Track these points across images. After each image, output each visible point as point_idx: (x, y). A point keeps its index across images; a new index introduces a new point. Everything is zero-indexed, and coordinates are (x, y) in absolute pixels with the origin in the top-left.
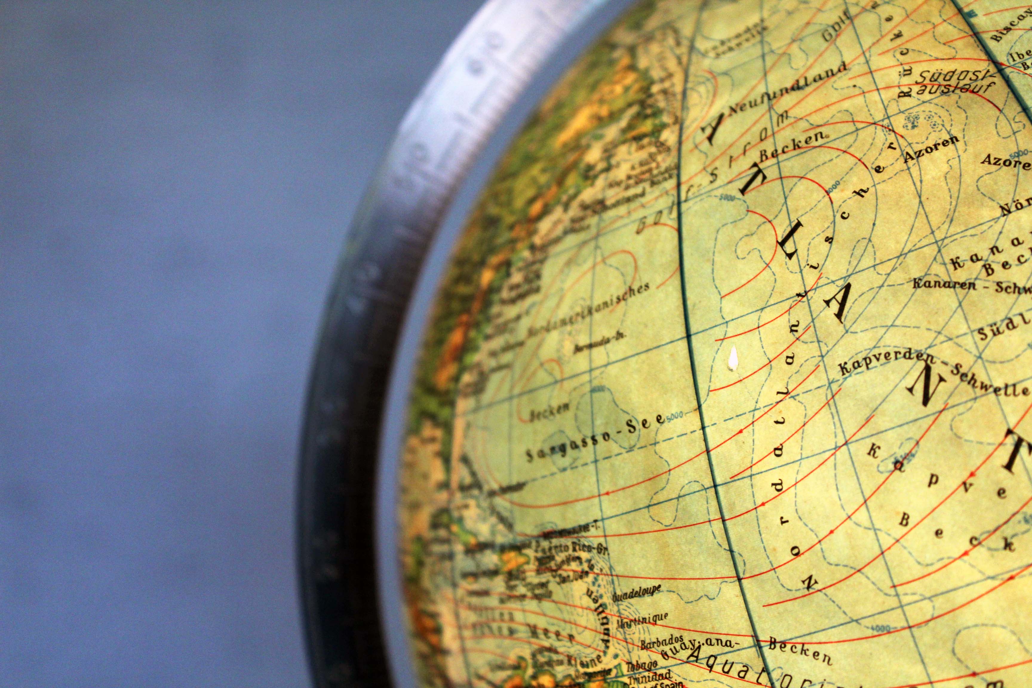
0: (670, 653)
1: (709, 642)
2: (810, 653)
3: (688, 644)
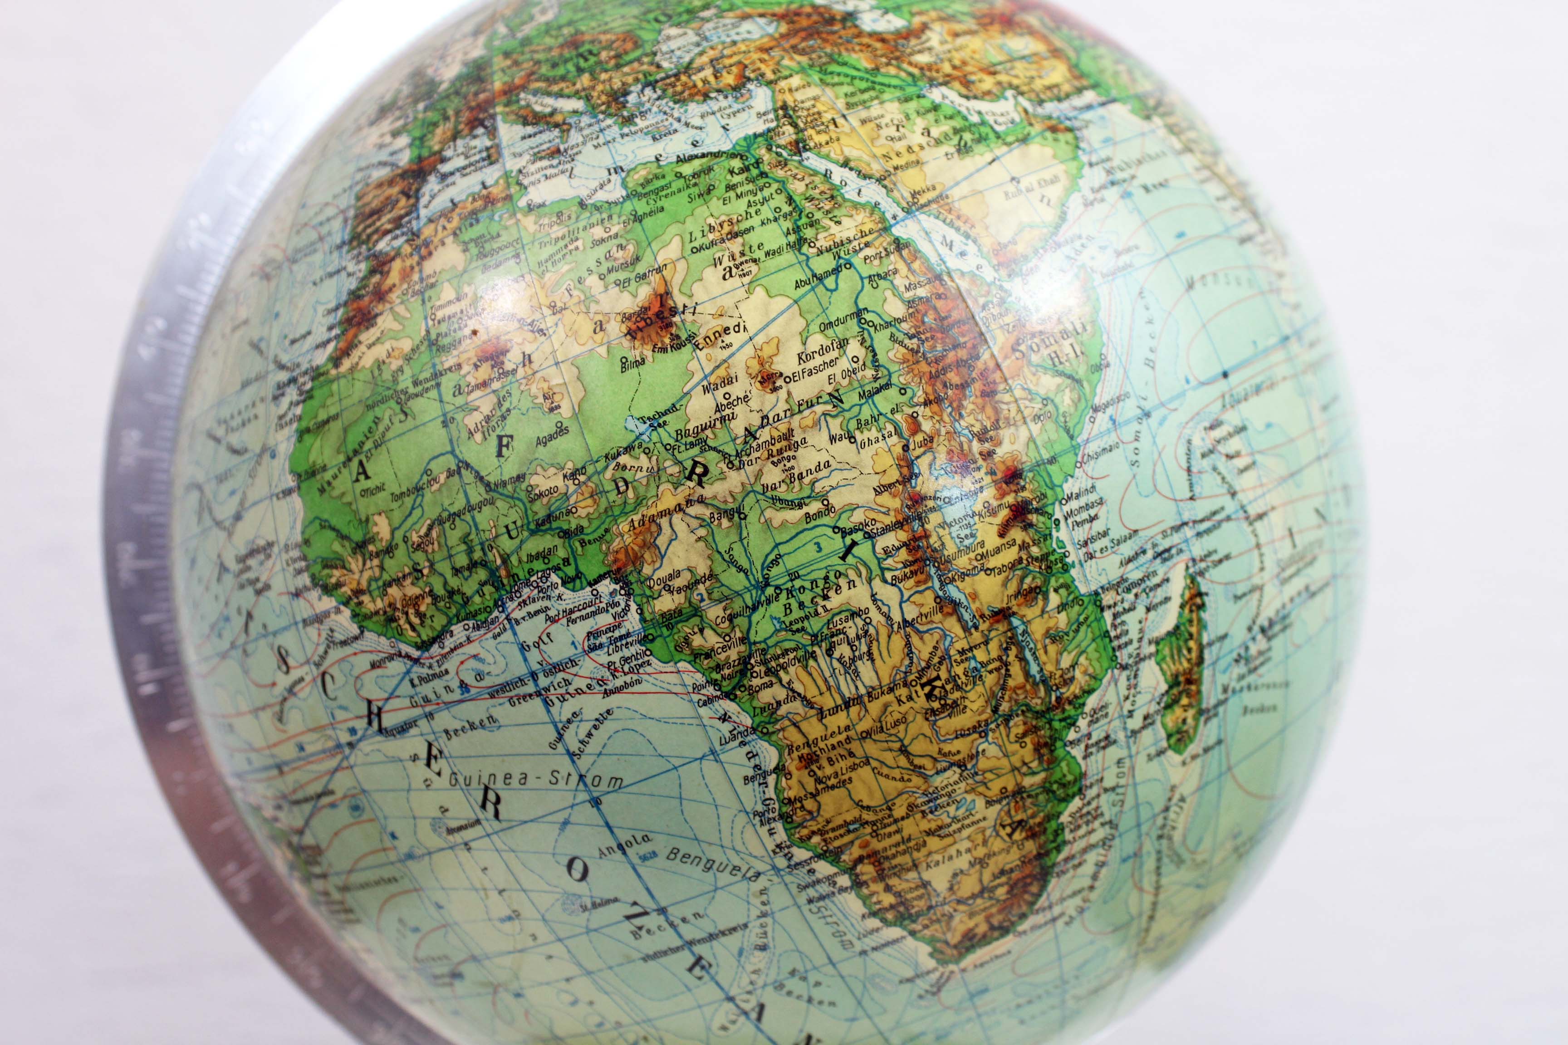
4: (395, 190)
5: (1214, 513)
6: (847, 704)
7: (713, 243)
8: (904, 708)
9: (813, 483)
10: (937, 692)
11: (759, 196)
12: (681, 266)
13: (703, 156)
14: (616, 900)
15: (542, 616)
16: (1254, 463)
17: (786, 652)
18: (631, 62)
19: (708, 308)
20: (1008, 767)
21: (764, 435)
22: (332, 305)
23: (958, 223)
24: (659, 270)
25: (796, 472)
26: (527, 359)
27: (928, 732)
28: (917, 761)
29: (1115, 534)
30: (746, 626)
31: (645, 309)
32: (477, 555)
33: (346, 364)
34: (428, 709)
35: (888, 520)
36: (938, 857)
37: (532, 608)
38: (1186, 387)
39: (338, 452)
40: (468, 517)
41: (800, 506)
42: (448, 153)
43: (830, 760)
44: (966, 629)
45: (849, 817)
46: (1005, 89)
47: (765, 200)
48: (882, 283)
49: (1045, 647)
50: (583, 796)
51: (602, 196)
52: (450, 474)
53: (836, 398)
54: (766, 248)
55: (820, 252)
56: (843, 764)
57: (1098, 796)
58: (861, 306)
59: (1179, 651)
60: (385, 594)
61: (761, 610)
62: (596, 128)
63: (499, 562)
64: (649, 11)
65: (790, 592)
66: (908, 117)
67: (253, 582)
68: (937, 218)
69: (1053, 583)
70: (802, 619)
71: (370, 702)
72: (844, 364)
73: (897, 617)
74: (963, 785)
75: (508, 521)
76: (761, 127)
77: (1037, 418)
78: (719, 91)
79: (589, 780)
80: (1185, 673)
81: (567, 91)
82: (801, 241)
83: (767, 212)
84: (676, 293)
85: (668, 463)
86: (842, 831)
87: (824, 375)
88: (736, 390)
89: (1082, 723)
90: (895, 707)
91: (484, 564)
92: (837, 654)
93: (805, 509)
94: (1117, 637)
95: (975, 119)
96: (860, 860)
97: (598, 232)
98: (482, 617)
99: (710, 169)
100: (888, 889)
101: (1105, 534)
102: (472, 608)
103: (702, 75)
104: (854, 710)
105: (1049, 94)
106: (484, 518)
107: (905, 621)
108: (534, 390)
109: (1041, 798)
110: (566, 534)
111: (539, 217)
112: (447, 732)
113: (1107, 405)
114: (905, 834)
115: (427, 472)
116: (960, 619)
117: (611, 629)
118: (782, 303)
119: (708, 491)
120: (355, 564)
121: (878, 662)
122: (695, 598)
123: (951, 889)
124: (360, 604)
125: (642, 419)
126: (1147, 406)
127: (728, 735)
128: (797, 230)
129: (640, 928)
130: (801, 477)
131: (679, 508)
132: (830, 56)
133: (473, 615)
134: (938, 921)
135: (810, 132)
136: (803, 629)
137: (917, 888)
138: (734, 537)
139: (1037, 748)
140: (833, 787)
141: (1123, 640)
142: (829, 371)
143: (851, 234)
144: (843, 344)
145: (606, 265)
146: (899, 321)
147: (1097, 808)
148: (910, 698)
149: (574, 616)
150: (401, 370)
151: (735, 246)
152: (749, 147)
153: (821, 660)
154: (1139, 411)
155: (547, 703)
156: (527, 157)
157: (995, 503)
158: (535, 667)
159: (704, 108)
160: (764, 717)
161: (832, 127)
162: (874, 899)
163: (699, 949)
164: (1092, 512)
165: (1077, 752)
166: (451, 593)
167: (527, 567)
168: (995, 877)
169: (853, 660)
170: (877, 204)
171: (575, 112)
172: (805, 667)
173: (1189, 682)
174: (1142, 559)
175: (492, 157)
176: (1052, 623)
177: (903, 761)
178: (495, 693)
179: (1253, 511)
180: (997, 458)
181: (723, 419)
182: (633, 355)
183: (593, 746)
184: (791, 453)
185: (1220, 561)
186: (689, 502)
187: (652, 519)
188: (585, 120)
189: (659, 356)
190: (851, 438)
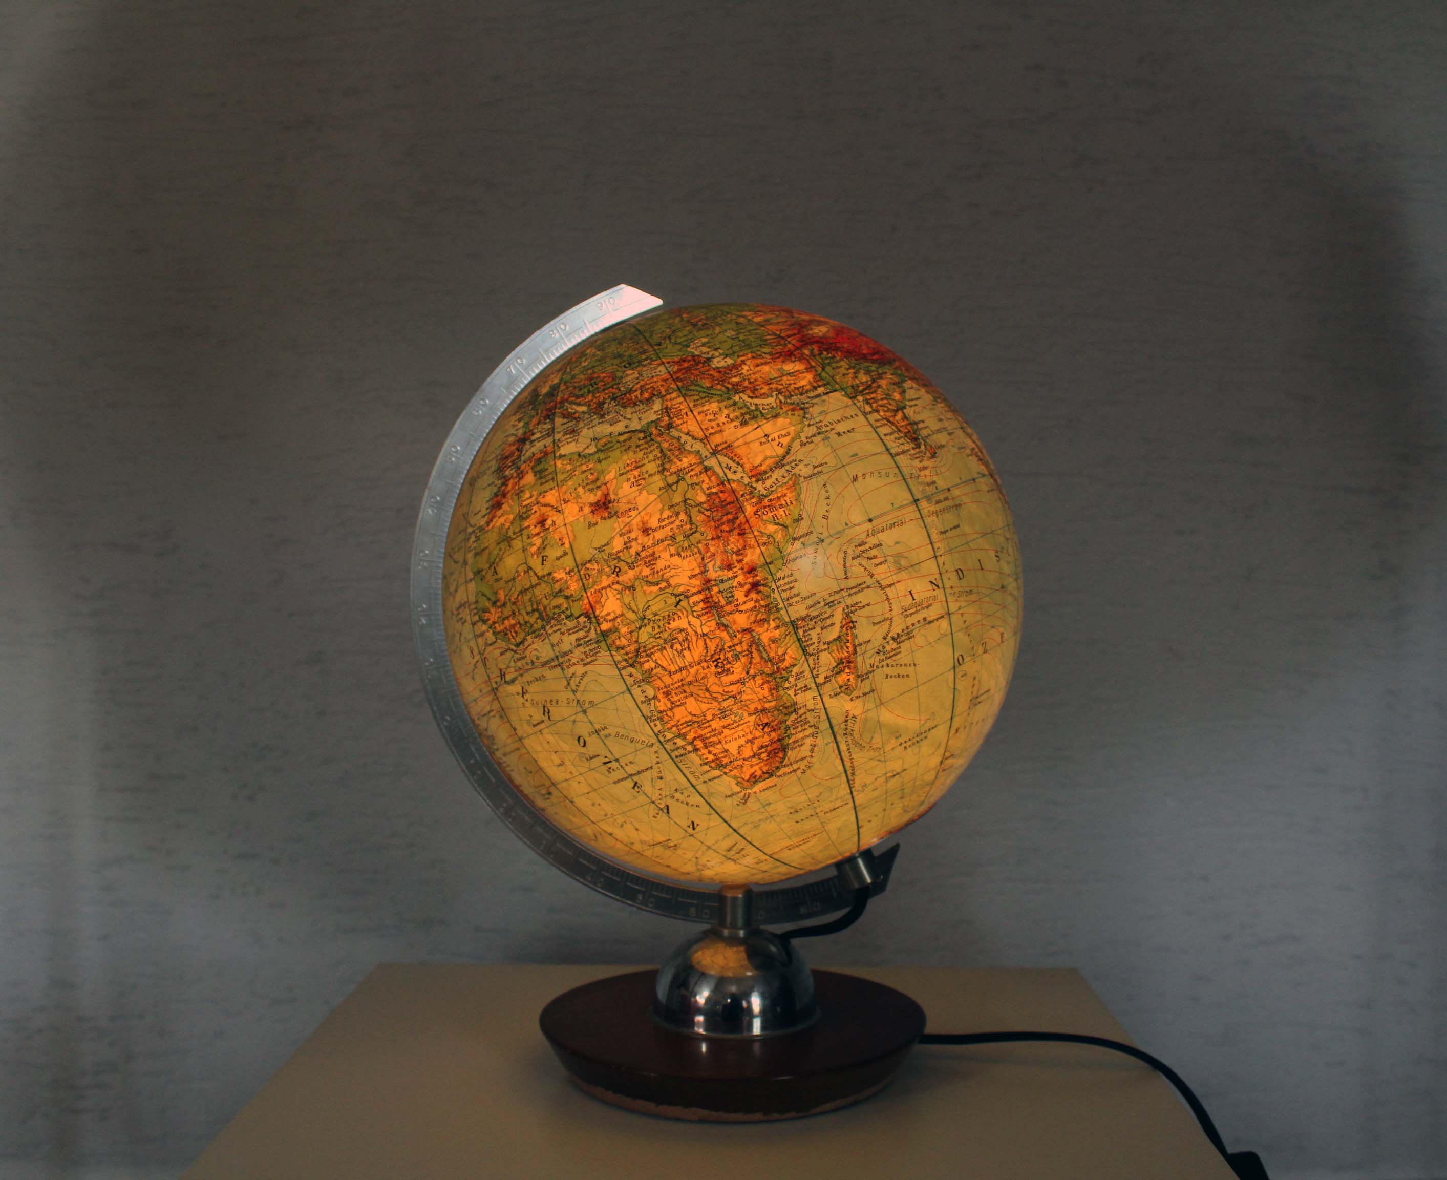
4: (514, 448)
5: (860, 585)
6: (681, 670)
7: (628, 471)
8: (706, 671)
9: (663, 575)
10: (719, 664)
11: (649, 450)
12: (615, 481)
13: (629, 432)
14: (598, 756)
15: (559, 632)
16: (886, 561)
17: (654, 647)
18: (609, 388)
19: (624, 500)
20: (757, 699)
21: (643, 554)
22: (488, 499)
23: (736, 458)
24: (605, 484)
25: (656, 570)
26: (554, 523)
27: (717, 682)
28: (714, 695)
29: (803, 595)
30: (636, 636)
31: (599, 501)
32: (535, 607)
33: (491, 525)
34: (521, 672)
35: (695, 590)
36: (729, 738)
37: (555, 628)
38: (846, 527)
39: (487, 563)
40: (531, 590)
41: (657, 584)
42: (535, 431)
43: (676, 694)
44: (731, 637)
45: (687, 719)
46: (773, 392)
47: (652, 451)
48: (697, 487)
49: (769, 645)
50: (579, 709)
51: (587, 451)
52: (525, 572)
53: (673, 538)
54: (650, 473)
55: (671, 474)
56: (682, 696)
57: (805, 713)
58: (687, 497)
59: (842, 647)
60: (503, 623)
61: (643, 629)
62: (589, 420)
63: (542, 609)
64: (623, 362)
65: (654, 621)
66: (720, 409)
67: (461, 619)
68: (725, 456)
69: (772, 617)
70: (660, 633)
71: (501, 670)
72: (678, 523)
73: (699, 631)
74: (736, 706)
75: (546, 592)
76: (654, 417)
77: (764, 544)
78: (641, 401)
79: (581, 702)
80: (846, 658)
81: (582, 402)
82: (664, 469)
83: (651, 457)
84: (611, 493)
85: (605, 567)
86: (685, 725)
87: (669, 528)
88: (633, 535)
89: (792, 680)
90: (702, 671)
91: (537, 610)
92: (675, 648)
93: (660, 586)
94: (806, 641)
95: (753, 408)
96: (695, 738)
97: (584, 468)
98: (537, 633)
99: (631, 438)
100: (710, 752)
101: (798, 595)
102: (533, 629)
103: (635, 394)
104: (684, 672)
105: (796, 391)
106: (538, 591)
107: (703, 634)
108: (556, 536)
109: (776, 713)
110: (567, 597)
111: (563, 461)
112: (528, 682)
113: (800, 537)
114: (713, 727)
115: (517, 571)
116: (728, 632)
117: (585, 637)
118: (653, 497)
119: (620, 579)
120: (493, 610)
121: (693, 651)
122: (616, 624)
123: (739, 753)
124: (495, 628)
125: (596, 549)
126: (822, 537)
127: (633, 683)
128: (663, 464)
129: (610, 768)
130: (658, 572)
131: (609, 586)
132: (692, 382)
133: (534, 632)
134: (736, 768)
135: (676, 419)
136: (660, 637)
137: (723, 752)
138: (631, 598)
139: (770, 690)
140: (679, 706)
141: (809, 643)
142: (671, 526)
143: (685, 465)
144: (677, 514)
145: (586, 482)
146: (702, 503)
147: (806, 719)
148: (708, 667)
149: (571, 632)
150: (509, 528)
151: (636, 473)
152: (648, 427)
153: (668, 650)
154: (818, 539)
155: (563, 669)
156: (562, 433)
157: (743, 582)
158: (558, 654)
159: (633, 410)
160: (647, 675)
161: (685, 416)
162: (704, 757)
163: (635, 778)
164: (791, 585)
165: (791, 692)
166: (526, 623)
167: (553, 611)
168: (760, 749)
169: (682, 650)
170: (699, 451)
171: (583, 412)
172: (662, 653)
173: (849, 662)
174: (818, 606)
175: (551, 432)
176: (772, 635)
177: (707, 695)
178: (544, 664)
179: (884, 583)
180: (744, 562)
181: (627, 548)
182: (593, 521)
183: (581, 688)
184: (654, 562)
185: (864, 607)
186: (613, 584)
187: (599, 591)
188: (587, 416)
189: (603, 521)
190: (679, 555)
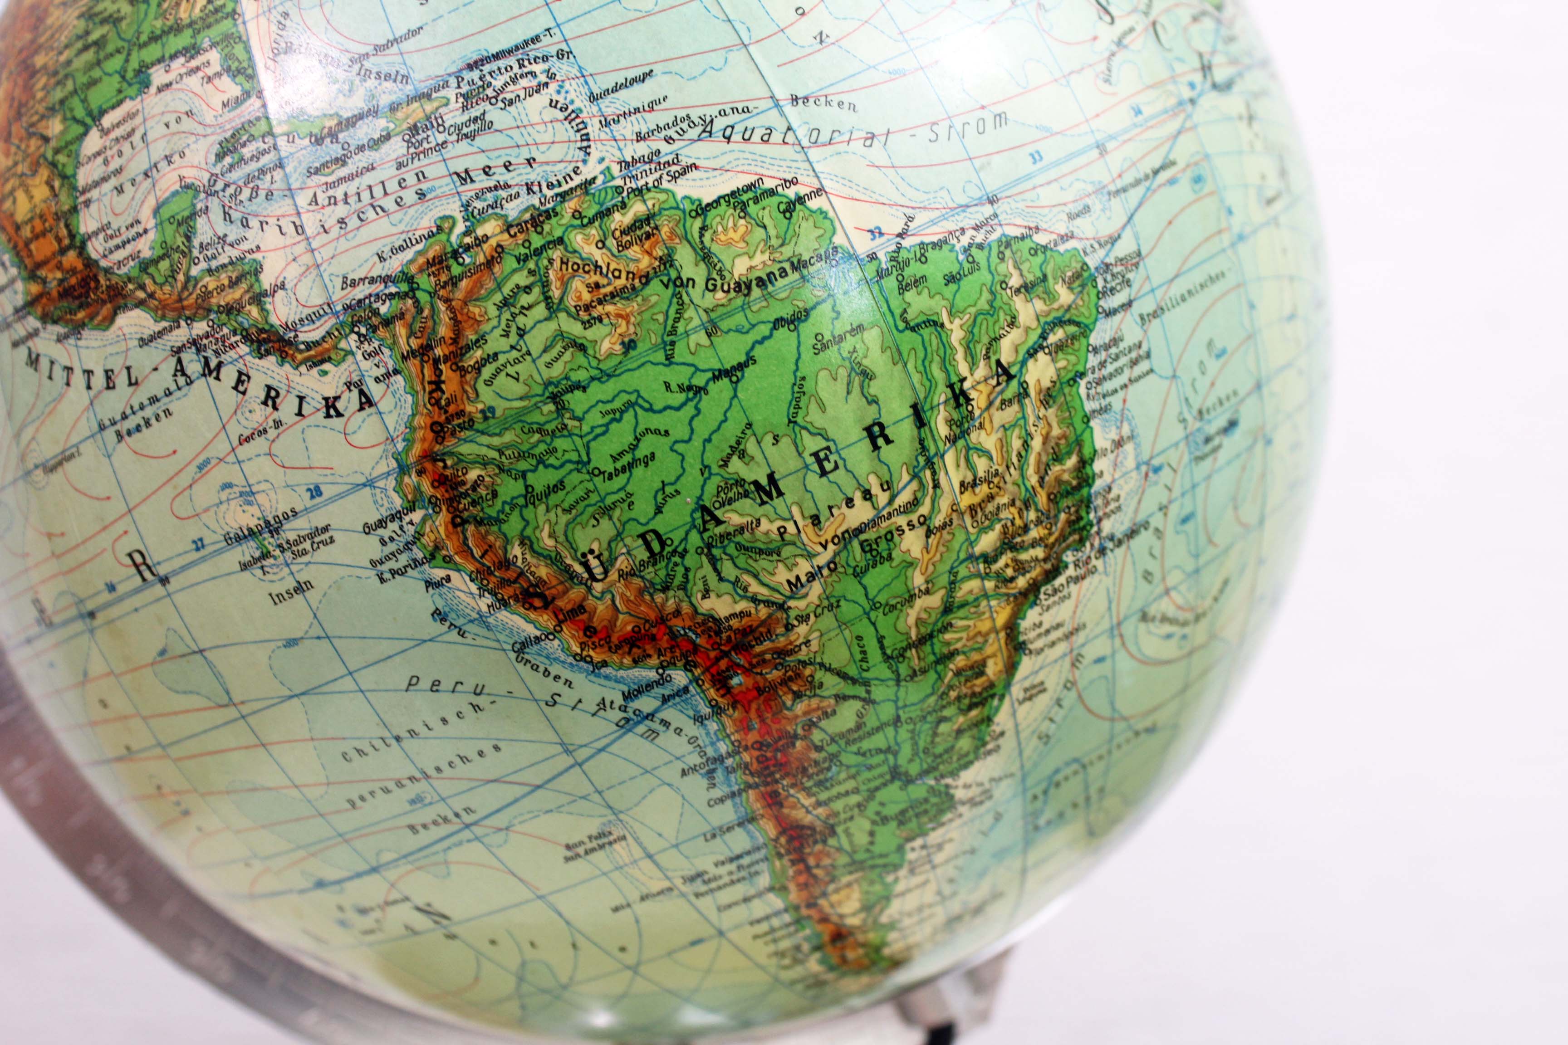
0: (675, 136)
1: (723, 113)
2: (835, 104)
3: (697, 120)
